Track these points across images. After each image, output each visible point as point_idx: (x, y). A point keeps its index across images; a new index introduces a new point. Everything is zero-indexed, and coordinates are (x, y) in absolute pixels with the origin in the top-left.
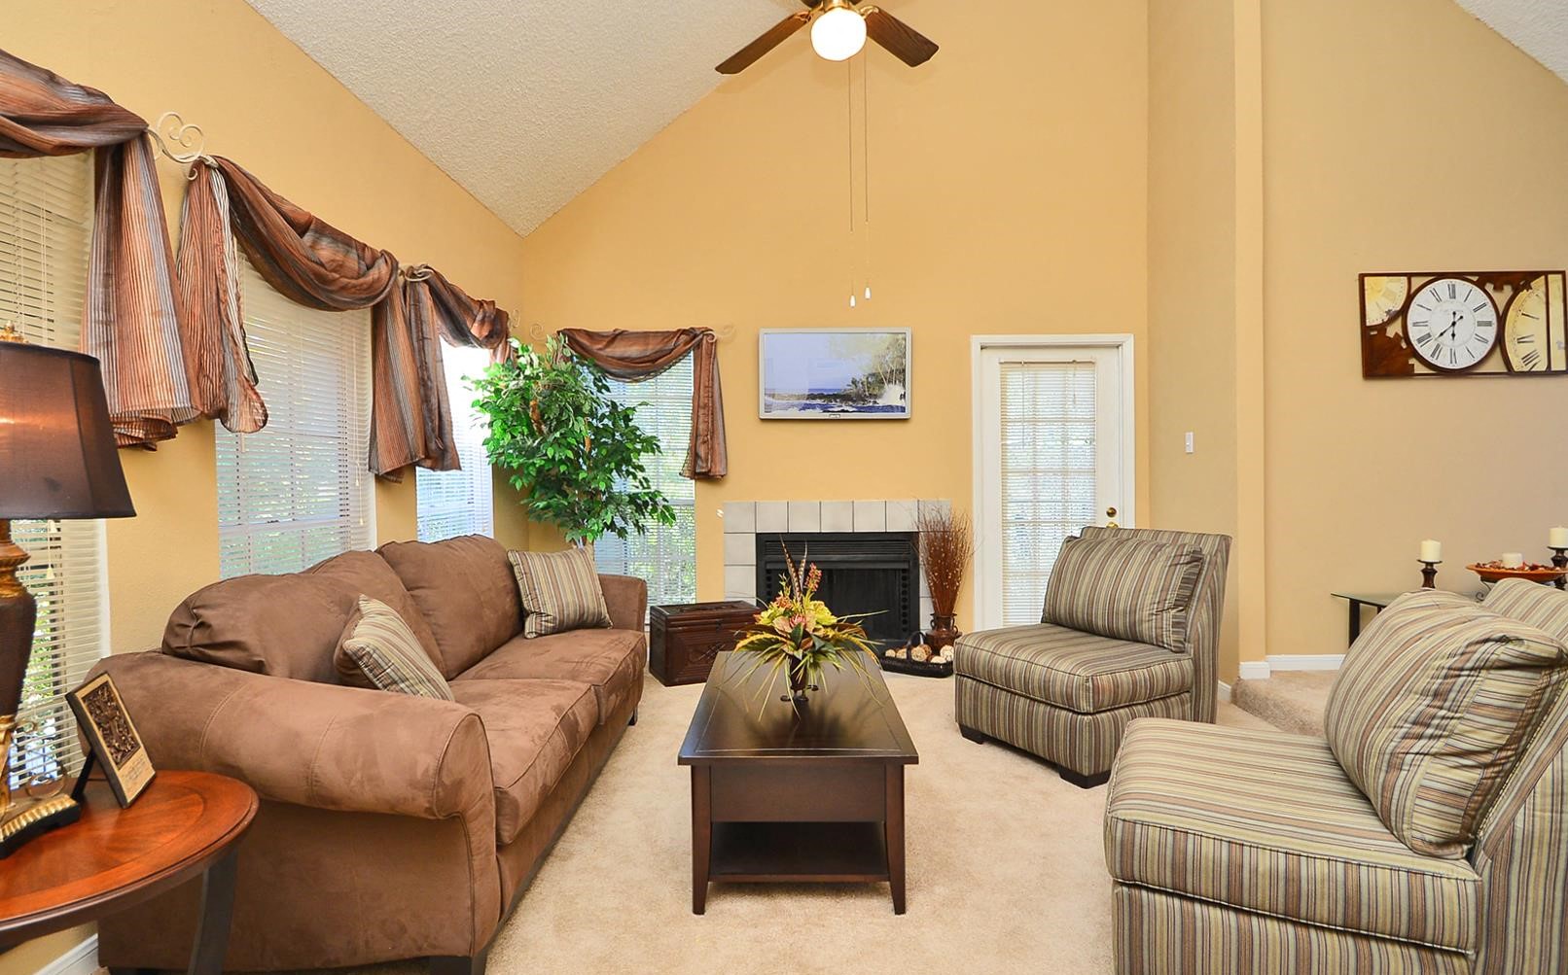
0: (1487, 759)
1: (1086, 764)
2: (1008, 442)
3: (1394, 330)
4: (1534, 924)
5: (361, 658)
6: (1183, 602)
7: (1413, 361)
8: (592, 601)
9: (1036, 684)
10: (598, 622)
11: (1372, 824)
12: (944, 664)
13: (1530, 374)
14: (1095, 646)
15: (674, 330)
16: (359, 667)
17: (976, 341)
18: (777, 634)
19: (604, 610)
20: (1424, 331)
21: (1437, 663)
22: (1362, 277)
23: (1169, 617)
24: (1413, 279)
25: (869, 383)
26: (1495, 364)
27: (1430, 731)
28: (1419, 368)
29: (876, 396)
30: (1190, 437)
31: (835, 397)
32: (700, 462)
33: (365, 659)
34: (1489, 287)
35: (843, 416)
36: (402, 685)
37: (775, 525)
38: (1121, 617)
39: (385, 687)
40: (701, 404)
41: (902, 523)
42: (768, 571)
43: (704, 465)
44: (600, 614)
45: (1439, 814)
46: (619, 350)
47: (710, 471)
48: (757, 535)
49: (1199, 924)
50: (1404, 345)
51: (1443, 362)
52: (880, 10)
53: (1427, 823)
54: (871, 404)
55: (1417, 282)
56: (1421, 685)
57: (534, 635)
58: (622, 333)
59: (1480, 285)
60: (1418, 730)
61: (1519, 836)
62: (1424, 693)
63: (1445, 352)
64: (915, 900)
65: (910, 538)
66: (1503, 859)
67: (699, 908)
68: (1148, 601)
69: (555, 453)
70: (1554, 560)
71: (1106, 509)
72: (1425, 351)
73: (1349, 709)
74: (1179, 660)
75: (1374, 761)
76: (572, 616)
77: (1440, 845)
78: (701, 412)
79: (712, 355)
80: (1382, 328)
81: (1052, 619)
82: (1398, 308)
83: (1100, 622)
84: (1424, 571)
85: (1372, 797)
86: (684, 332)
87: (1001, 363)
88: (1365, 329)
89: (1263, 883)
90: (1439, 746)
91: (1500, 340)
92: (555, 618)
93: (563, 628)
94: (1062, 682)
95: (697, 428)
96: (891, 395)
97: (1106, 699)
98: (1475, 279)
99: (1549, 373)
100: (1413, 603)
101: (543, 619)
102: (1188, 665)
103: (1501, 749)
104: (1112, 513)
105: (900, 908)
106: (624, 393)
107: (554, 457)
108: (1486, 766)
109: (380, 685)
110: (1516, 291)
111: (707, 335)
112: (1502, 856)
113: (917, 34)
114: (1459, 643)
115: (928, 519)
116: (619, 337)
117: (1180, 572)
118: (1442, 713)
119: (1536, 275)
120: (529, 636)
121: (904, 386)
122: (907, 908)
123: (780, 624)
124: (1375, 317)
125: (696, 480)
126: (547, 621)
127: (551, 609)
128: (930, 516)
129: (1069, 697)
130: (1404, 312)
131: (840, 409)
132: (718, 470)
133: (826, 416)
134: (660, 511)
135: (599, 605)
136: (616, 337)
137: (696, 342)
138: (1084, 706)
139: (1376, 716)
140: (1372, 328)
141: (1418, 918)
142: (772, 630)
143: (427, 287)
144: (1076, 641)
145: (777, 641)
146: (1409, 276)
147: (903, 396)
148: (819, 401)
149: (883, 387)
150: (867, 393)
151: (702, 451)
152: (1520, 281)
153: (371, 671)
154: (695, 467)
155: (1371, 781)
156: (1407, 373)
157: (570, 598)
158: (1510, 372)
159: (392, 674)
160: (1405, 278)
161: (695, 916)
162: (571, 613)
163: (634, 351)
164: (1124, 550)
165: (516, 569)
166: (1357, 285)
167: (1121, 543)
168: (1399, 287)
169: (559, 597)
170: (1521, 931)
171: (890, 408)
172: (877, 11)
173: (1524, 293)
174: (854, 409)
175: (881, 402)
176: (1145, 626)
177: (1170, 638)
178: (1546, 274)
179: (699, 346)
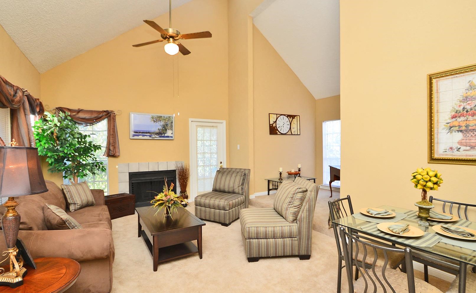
0: (298, 207)
1: (227, 221)
2: (198, 146)
3: (274, 125)
4: (304, 230)
5: (67, 222)
6: (243, 184)
7: (277, 131)
8: (91, 198)
9: (216, 205)
10: (92, 204)
11: (284, 220)
12: (185, 204)
13: (295, 135)
14: (227, 195)
15: (101, 110)
16: (66, 224)
17: (190, 120)
18: (164, 201)
19: (94, 200)
20: (279, 126)
21: (292, 193)
22: (269, 114)
23: (240, 188)
24: (277, 115)
25: (163, 129)
26: (289, 133)
27: (291, 204)
28: (278, 133)
29: (165, 133)
30: (238, 146)
31: (153, 133)
32: (111, 152)
33: (68, 222)
34: (289, 117)
35: (155, 138)
36: (76, 228)
37: (135, 170)
38: (231, 189)
39: (72, 229)
40: (111, 134)
41: (172, 168)
42: (133, 183)
43: (113, 153)
44: (93, 202)
45: (293, 216)
46: (81, 115)
47: (114, 154)
48: (129, 173)
49: (260, 243)
50: (276, 128)
51: (282, 132)
52: (180, 44)
53: (291, 218)
54: (163, 135)
55: (278, 116)
56: (289, 197)
57: (74, 211)
58: (82, 110)
59: (287, 117)
60: (290, 203)
61: (302, 217)
62: (290, 198)
63: (282, 130)
64: (204, 255)
65: (174, 171)
66: (301, 221)
67: (155, 269)
68: (236, 184)
69: (67, 151)
70: (299, 170)
71: (220, 162)
72: (279, 129)
73: (279, 202)
74: (243, 196)
75: (284, 210)
76: (85, 203)
77: (293, 221)
78: (111, 136)
79: (114, 119)
80: (272, 125)
81: (215, 190)
82: (275, 121)
83: (226, 190)
84: (280, 174)
85: (283, 216)
86: (105, 111)
87: (196, 126)
88: (270, 125)
89: (270, 233)
90: (292, 206)
91: (290, 128)
92: (80, 205)
93: (82, 207)
94: (222, 204)
95: (110, 141)
96: (169, 133)
97: (231, 206)
98: (287, 116)
99: (297, 135)
100: (286, 183)
101: (76, 205)
102: (244, 197)
103: (300, 205)
104: (221, 163)
105: (201, 258)
106: (82, 129)
107: (67, 153)
108: (298, 208)
109: (71, 228)
110: (293, 119)
111: (113, 113)
112: (300, 221)
113: (187, 49)
114: (294, 189)
115: (178, 166)
116: (81, 111)
117: (242, 178)
118: (293, 200)
119: (295, 116)
120: (72, 211)
121: (172, 131)
122: (203, 257)
123: (164, 198)
124: (271, 123)
125: (108, 157)
126: (78, 206)
127: (79, 202)
128: (179, 165)
129: (224, 207)
130: (276, 122)
131: (154, 136)
132: (117, 154)
133: (151, 138)
134: (101, 168)
135: (92, 199)
136: (79, 111)
137: (109, 115)
138: (227, 209)
139: (283, 202)
140: (271, 124)
141: (291, 233)
142: (162, 200)
143: (26, 97)
144: (222, 195)
145: (164, 203)
146: (277, 114)
147: (172, 133)
148: (148, 134)
149: (166, 131)
150: (162, 132)
151: (111, 148)
152: (293, 117)
153: (69, 225)
154: (109, 153)
155: (283, 213)
156: (276, 134)
157: (84, 198)
158: (292, 134)
159: (74, 225)
160: (276, 115)
161: (155, 272)
162: (85, 202)
163: (87, 116)
164: (230, 173)
165: (65, 191)
166: (268, 115)
167: (229, 171)
168: (275, 116)
169: (81, 198)
170: (303, 232)
171: (168, 137)
172: (179, 43)
173: (294, 119)
174: (158, 137)
175: (166, 135)
176: (236, 190)
177: (240, 192)
178: (297, 116)
179: (110, 116)
